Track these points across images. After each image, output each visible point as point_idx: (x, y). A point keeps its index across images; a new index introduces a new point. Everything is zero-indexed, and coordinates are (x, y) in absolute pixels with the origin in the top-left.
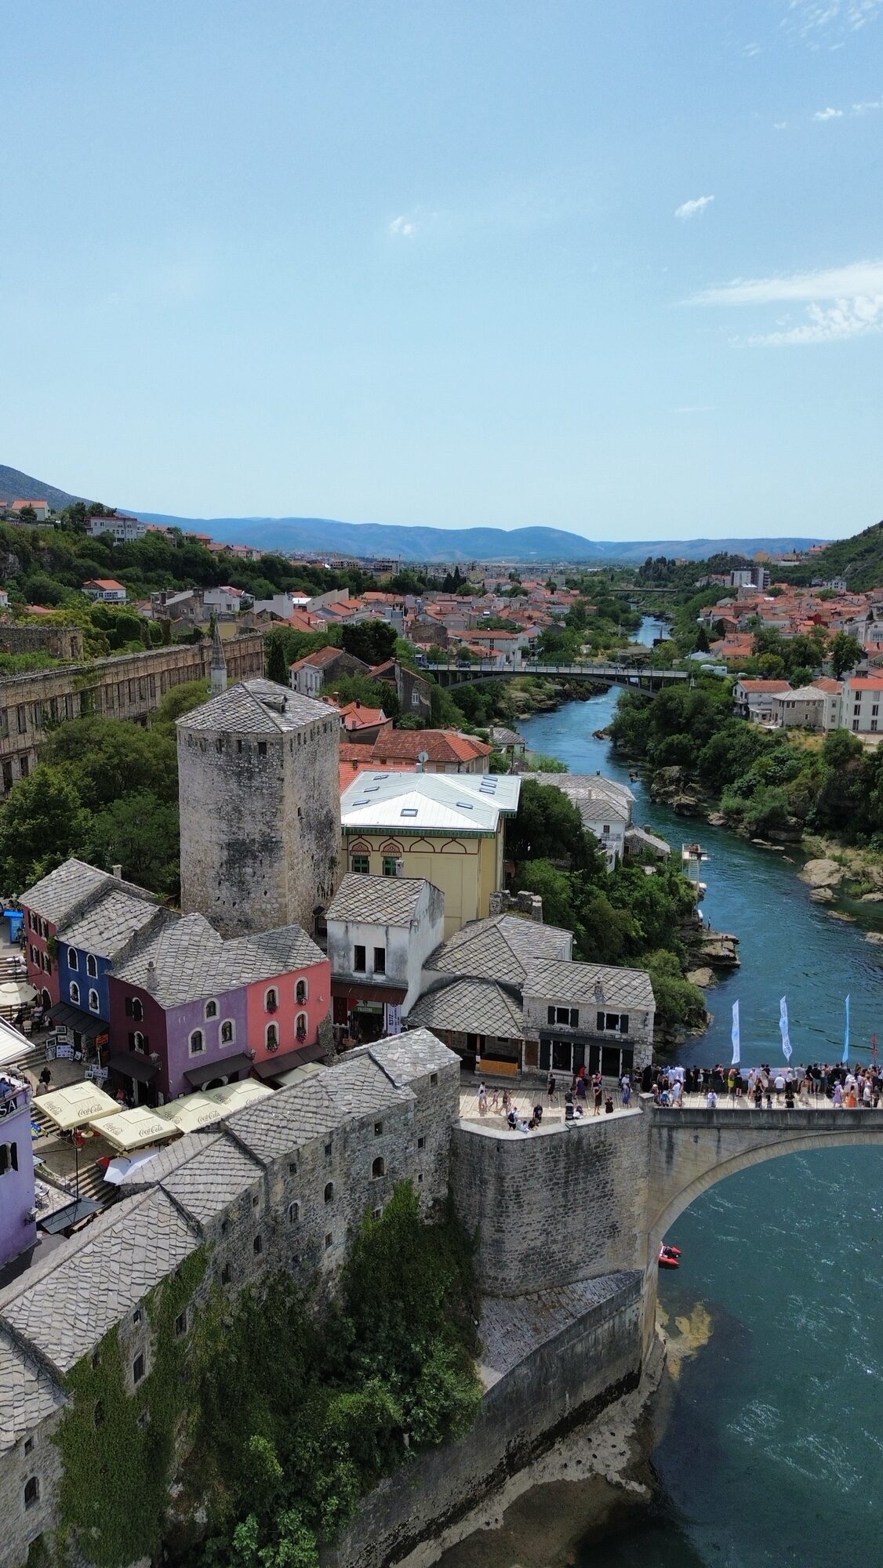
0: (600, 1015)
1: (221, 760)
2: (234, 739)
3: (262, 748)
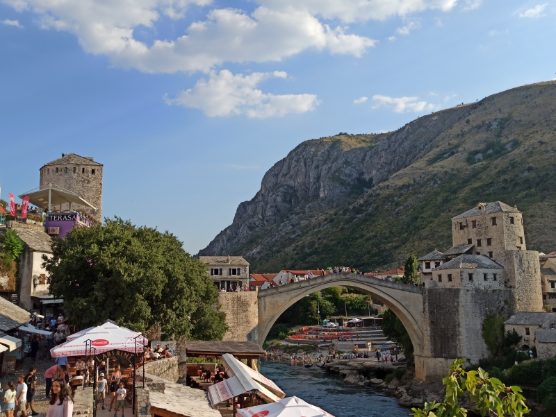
0: (230, 269)
1: (75, 176)
2: (82, 167)
3: (93, 172)
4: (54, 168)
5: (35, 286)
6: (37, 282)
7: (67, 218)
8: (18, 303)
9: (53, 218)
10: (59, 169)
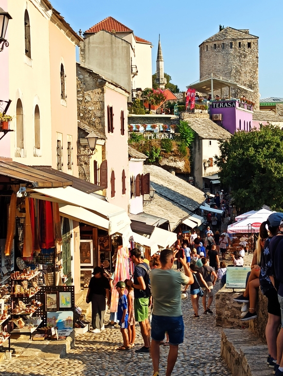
1: (232, 51)
2: (238, 41)
3: (249, 45)
4: (211, 44)
5: (205, 168)
6: (207, 165)
7: (228, 105)
8: (194, 184)
9: (216, 105)
10: (217, 46)
